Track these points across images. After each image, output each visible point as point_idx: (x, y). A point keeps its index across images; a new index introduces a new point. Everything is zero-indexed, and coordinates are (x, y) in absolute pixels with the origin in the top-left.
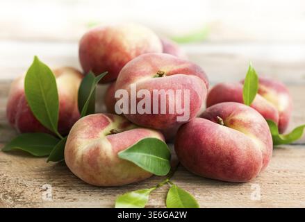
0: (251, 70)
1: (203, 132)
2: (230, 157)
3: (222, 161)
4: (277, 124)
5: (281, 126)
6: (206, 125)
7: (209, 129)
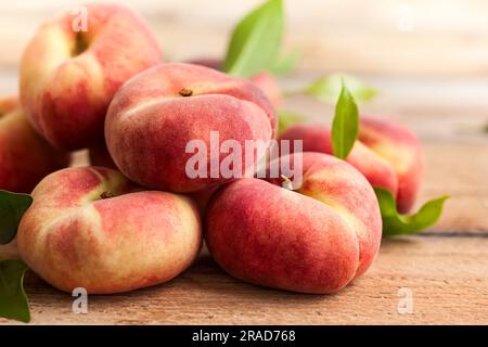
0: (346, 94)
1: (251, 199)
2: (298, 245)
3: (282, 252)
4: (394, 196)
5: (403, 200)
6: (257, 188)
7: (263, 195)
